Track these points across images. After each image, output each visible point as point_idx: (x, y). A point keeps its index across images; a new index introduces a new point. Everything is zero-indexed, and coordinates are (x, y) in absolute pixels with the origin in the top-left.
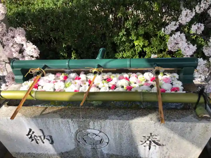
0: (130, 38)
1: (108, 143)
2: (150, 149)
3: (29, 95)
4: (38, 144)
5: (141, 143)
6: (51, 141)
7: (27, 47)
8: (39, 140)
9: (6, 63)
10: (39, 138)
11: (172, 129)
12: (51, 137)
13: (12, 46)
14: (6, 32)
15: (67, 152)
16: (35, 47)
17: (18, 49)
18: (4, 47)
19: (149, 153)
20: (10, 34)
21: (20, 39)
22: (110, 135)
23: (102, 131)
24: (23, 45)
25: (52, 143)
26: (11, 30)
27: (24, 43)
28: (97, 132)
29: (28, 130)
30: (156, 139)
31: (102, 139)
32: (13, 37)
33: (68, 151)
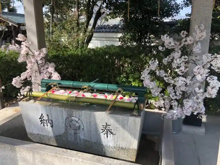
0: (129, 80)
1: (83, 129)
2: (107, 137)
3: (46, 95)
4: (44, 126)
5: (102, 131)
6: (51, 125)
7: (54, 75)
8: (45, 123)
9: (39, 85)
10: (45, 122)
11: (117, 121)
12: (52, 121)
13: (45, 73)
14: (44, 65)
15: (60, 136)
16: (59, 75)
17: (48, 76)
18: (40, 74)
19: (107, 141)
20: (46, 66)
21: (51, 69)
22: (84, 123)
23: (80, 119)
24: (52, 73)
25: (52, 127)
26: (47, 64)
27: (52, 72)
28: (77, 120)
29: (41, 115)
30: (110, 128)
31: (80, 126)
32: (47, 68)
33: (60, 134)
